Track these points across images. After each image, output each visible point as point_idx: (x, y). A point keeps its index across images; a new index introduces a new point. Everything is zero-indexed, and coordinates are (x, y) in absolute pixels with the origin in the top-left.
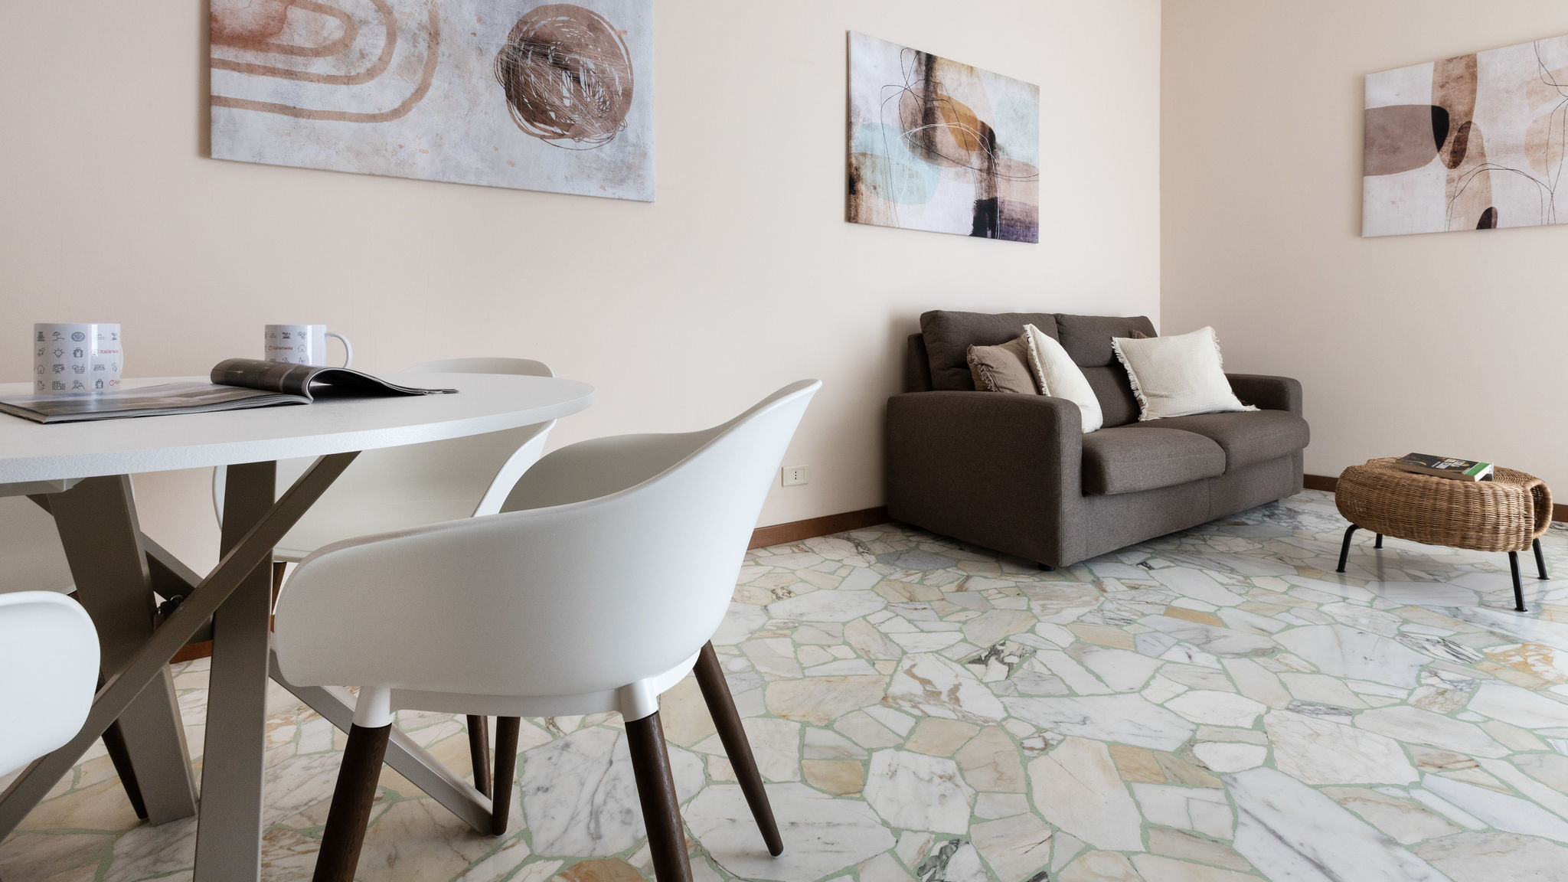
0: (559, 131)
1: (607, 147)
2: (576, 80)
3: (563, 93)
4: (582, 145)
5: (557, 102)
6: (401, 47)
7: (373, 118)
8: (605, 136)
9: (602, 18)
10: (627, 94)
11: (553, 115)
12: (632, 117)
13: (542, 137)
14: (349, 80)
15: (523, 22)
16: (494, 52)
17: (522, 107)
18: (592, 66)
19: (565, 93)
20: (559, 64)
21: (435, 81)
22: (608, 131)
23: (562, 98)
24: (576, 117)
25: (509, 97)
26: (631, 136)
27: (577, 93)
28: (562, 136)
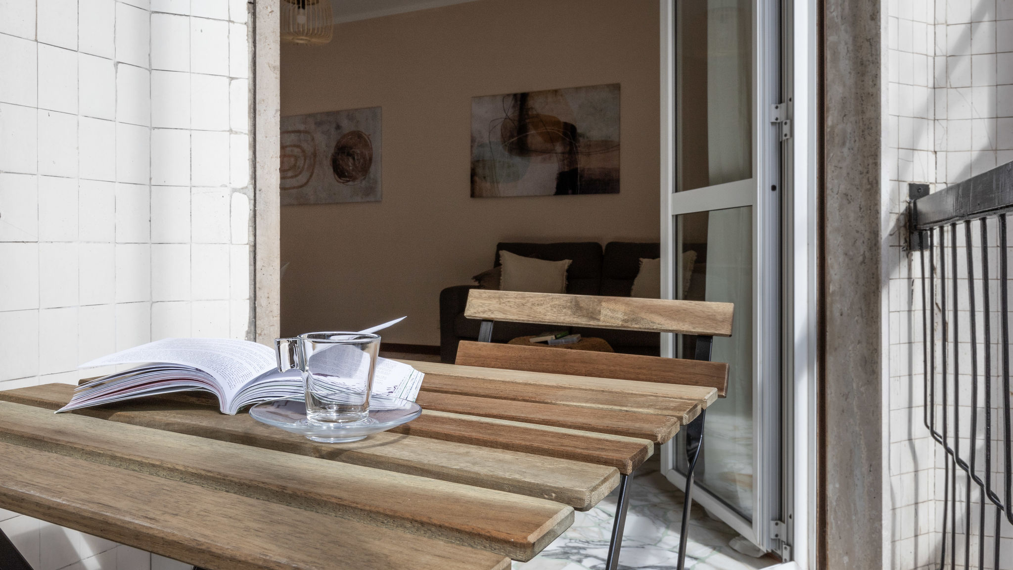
0: (348, 179)
1: (364, 182)
2: (354, 159)
3: (349, 165)
4: (356, 183)
5: (348, 169)
6: (307, 161)
7: (301, 186)
8: (363, 177)
9: (362, 132)
10: (371, 159)
11: (346, 174)
12: (372, 169)
13: (343, 183)
14: (296, 176)
15: (339, 142)
16: (330, 155)
17: (338, 174)
18: (359, 152)
19: (351, 165)
20: (349, 155)
21: (316, 171)
22: (364, 175)
23: (349, 167)
24: (354, 173)
25: (334, 171)
26: (372, 176)
27: (354, 164)
28: (349, 181)
